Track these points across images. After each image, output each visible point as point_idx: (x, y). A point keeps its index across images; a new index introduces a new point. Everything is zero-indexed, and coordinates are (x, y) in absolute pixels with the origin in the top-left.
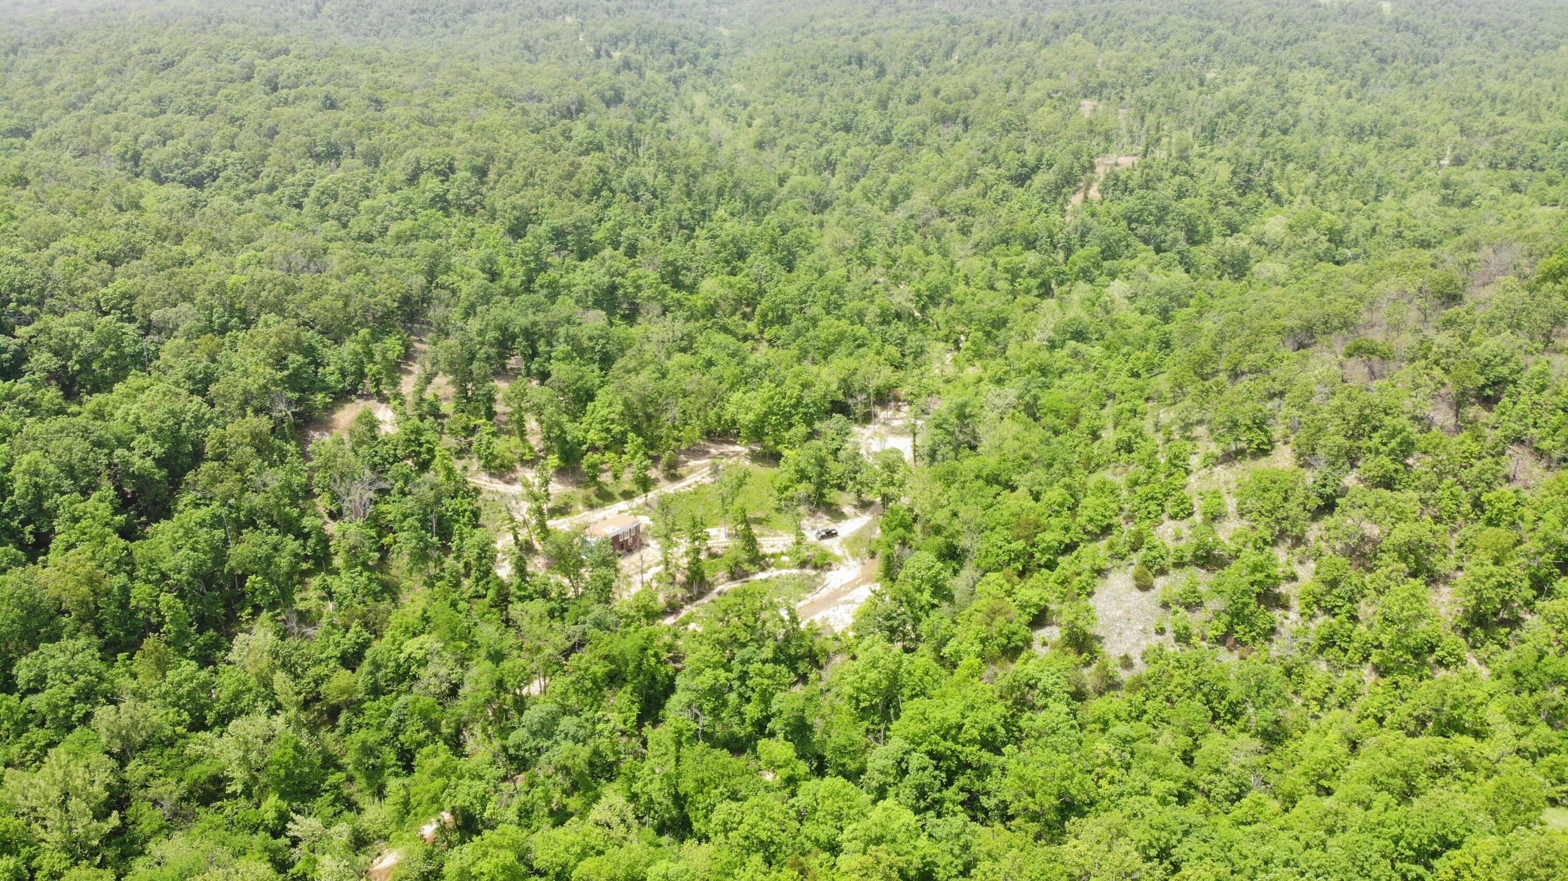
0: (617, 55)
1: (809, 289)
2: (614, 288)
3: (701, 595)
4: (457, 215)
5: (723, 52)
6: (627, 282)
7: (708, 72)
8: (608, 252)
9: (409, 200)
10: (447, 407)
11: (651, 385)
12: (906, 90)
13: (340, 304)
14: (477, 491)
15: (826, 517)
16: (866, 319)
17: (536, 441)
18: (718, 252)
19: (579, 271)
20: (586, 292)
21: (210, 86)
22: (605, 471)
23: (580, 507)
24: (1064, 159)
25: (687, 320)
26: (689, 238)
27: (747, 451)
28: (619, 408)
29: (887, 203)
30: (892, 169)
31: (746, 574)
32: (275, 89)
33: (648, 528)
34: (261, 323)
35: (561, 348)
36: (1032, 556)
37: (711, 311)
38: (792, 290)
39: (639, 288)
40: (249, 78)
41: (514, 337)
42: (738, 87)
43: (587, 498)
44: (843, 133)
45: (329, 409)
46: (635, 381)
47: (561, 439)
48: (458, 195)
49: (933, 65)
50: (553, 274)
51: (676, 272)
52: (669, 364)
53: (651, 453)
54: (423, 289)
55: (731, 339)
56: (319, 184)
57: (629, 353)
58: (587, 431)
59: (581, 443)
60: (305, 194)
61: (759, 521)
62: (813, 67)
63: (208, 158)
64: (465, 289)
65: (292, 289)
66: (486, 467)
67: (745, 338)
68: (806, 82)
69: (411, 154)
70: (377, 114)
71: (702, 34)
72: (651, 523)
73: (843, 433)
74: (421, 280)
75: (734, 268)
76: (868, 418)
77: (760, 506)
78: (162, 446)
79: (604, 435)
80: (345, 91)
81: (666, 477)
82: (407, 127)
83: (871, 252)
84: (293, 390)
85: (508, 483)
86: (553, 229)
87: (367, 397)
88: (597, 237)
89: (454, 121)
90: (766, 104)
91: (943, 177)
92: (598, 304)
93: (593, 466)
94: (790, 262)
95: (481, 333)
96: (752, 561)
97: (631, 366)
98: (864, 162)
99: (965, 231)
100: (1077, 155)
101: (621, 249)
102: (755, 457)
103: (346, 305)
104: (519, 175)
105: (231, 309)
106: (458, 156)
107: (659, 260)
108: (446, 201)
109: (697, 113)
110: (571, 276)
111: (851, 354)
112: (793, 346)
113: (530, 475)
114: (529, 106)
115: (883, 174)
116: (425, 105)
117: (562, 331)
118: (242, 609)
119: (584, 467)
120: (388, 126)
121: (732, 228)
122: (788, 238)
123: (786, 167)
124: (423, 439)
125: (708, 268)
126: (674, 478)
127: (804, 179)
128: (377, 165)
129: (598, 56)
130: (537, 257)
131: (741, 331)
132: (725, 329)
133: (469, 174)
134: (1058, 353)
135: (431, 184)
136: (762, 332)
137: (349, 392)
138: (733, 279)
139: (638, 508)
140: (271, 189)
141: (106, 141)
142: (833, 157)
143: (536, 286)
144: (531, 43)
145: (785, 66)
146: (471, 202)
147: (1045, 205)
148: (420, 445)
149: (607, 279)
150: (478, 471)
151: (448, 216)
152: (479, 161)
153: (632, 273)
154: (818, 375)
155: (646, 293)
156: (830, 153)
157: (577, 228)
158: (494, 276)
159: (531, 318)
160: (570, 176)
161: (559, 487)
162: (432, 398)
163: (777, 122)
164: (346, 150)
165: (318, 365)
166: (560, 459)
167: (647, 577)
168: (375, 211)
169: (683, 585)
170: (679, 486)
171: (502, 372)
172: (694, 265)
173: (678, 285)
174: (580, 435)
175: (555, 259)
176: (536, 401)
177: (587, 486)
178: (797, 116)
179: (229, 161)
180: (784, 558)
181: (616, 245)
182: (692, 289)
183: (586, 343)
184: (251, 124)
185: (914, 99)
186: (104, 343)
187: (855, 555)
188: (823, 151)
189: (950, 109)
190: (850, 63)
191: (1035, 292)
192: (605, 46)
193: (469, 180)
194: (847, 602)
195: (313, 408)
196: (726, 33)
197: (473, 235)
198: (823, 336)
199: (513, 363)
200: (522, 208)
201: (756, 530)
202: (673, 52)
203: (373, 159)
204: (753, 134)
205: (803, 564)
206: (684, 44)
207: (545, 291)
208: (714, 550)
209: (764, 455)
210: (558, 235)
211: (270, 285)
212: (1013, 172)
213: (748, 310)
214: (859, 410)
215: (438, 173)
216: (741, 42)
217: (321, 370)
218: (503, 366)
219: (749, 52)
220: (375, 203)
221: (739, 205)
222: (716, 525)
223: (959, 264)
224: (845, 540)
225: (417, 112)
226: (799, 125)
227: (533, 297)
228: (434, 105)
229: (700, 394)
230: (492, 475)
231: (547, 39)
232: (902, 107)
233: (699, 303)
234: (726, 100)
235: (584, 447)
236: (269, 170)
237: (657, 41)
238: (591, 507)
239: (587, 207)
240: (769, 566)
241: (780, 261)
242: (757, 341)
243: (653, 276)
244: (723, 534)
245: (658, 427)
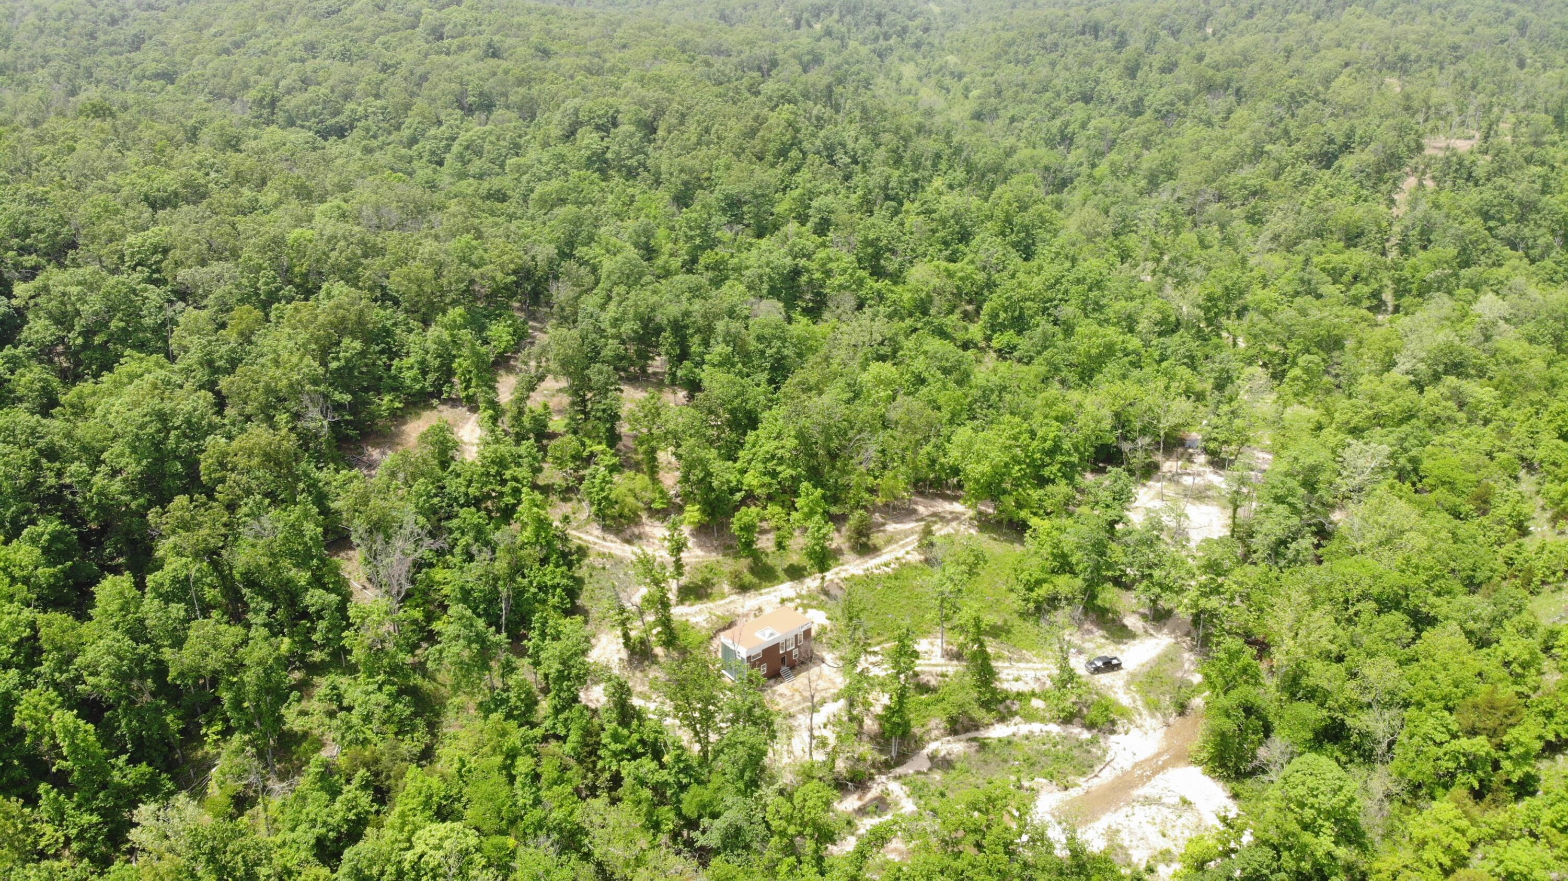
0: (818, 27)
1: (1058, 281)
2: (796, 272)
3: (902, 759)
4: (617, 180)
5: (934, 26)
6: (813, 266)
7: (917, 46)
8: (792, 227)
9: (561, 158)
10: (557, 423)
11: (842, 410)
12: (1157, 60)
13: (430, 273)
14: (582, 552)
15: (1098, 633)
16: (1139, 327)
17: (670, 480)
18: (934, 231)
19: (754, 251)
20: (760, 277)
21: (368, 34)
22: (763, 532)
23: (726, 588)
24: (1386, 135)
25: (890, 317)
26: (896, 212)
27: (971, 513)
28: (791, 443)
29: (1143, 183)
30: (1147, 143)
31: (975, 726)
32: (441, 37)
33: (823, 630)
34: (322, 294)
35: (719, 349)
36: (1496, 766)
37: (923, 307)
38: (1036, 283)
39: (828, 273)
40: (414, 27)
41: (659, 330)
42: (952, 59)
43: (736, 575)
44: (1080, 104)
45: (399, 417)
46: (818, 403)
47: (705, 482)
48: (618, 154)
49: (1184, 36)
50: (721, 252)
51: (877, 256)
52: (865, 378)
53: (834, 510)
54: (551, 261)
55: (949, 346)
56: (463, 137)
57: (812, 359)
58: (743, 472)
59: (732, 491)
60: (448, 148)
61: (996, 632)
62: (1041, 35)
63: (350, 106)
64: (608, 264)
65: (372, 251)
66: (601, 515)
67: (965, 346)
68: (1032, 52)
69: (570, 104)
70: (540, 64)
71: (912, 8)
72: (827, 623)
73: (1122, 497)
74: (552, 250)
75: (954, 252)
76: (1150, 471)
77: (993, 606)
78: (139, 463)
79: (767, 479)
80: (510, 41)
81: (853, 549)
82: (572, 77)
83: (1131, 240)
84: (347, 389)
85: (629, 541)
86: (727, 197)
87: (454, 402)
88: (779, 209)
89: (625, 72)
90: (985, 75)
91: (1220, 152)
92: (774, 292)
93: (748, 528)
94: (1027, 247)
95: (615, 323)
96: (986, 705)
97: (812, 381)
98: (1110, 136)
99: (1254, 219)
100: (1402, 131)
101: (809, 225)
102: (984, 523)
103: (438, 275)
104: (692, 131)
105: (286, 273)
106: (622, 108)
107: (856, 238)
108: (606, 161)
109: (904, 84)
110: (744, 255)
111: (1124, 377)
112: (1038, 360)
113: (657, 531)
114: (713, 59)
115: (1136, 149)
116: (598, 55)
117: (720, 326)
118: (209, 723)
119: (735, 527)
120: (550, 76)
121: (951, 202)
122: (1026, 217)
123: (1012, 140)
124: (508, 474)
125: (920, 250)
126: (864, 548)
127: (1035, 152)
128: (533, 118)
129: (798, 26)
130: (705, 231)
131: (960, 335)
132: (941, 333)
133: (632, 128)
134: (1431, 392)
135: (588, 139)
136: (988, 339)
137: (431, 395)
138: (952, 266)
139: (810, 596)
140: (413, 141)
141: (245, 85)
142: (1070, 129)
143: (700, 266)
144: (727, 12)
145: (1008, 36)
146: (633, 162)
147: (1365, 192)
148: (503, 482)
149: (788, 261)
150: (588, 521)
151: (606, 179)
152: (647, 114)
153: (821, 254)
154: (1080, 406)
155: (838, 280)
156: (1067, 125)
157: (756, 197)
158: (650, 253)
159: (685, 305)
160: (752, 133)
161: (699, 552)
162: (539, 410)
163: (999, 93)
164: (500, 102)
165: (393, 355)
166: (703, 512)
167: (819, 718)
168: (521, 170)
169: (873, 738)
170: (871, 563)
171: (640, 378)
172: (901, 247)
173: (878, 272)
174: (733, 478)
175: (726, 234)
176: (671, 426)
177: (737, 556)
178: (1024, 86)
179: (370, 110)
180: (1036, 703)
181: (803, 219)
182: (897, 277)
183: (753, 345)
184: (403, 71)
185: (1169, 68)
186: (112, 310)
187: (1154, 708)
188: (1058, 122)
189: (1220, 77)
190: (1083, 33)
191: (1366, 303)
192: (805, 15)
193: (632, 135)
194: (1148, 801)
195: (373, 416)
196: (937, 10)
197: (632, 202)
198: (1081, 349)
199: (658, 364)
200: (691, 171)
201: (991, 648)
202: (879, 24)
203: (528, 112)
204: (971, 105)
205: (1068, 720)
206: (891, 17)
207: (710, 274)
208: (924, 678)
209: (999, 523)
210: (733, 205)
211: (342, 243)
212: (1316, 149)
213: (970, 308)
214: (1138, 459)
215: (598, 128)
216: (954, 18)
217: (396, 362)
218: (643, 370)
219: (962, 27)
220: (521, 160)
221: (960, 174)
222: (926, 633)
223: (1252, 261)
224: (1133, 676)
225: (584, 61)
226: (1026, 95)
227: (692, 279)
228: (607, 56)
229: (910, 427)
230: (606, 528)
231: (745, 8)
232: (1155, 76)
233: (907, 296)
234: (937, 72)
235: (738, 496)
236: (411, 121)
237: (863, 12)
238: (743, 589)
239: (771, 171)
240: (1013, 714)
241: (1015, 245)
242: (981, 350)
243: (847, 259)
244: (938, 651)
245: (844, 472)
